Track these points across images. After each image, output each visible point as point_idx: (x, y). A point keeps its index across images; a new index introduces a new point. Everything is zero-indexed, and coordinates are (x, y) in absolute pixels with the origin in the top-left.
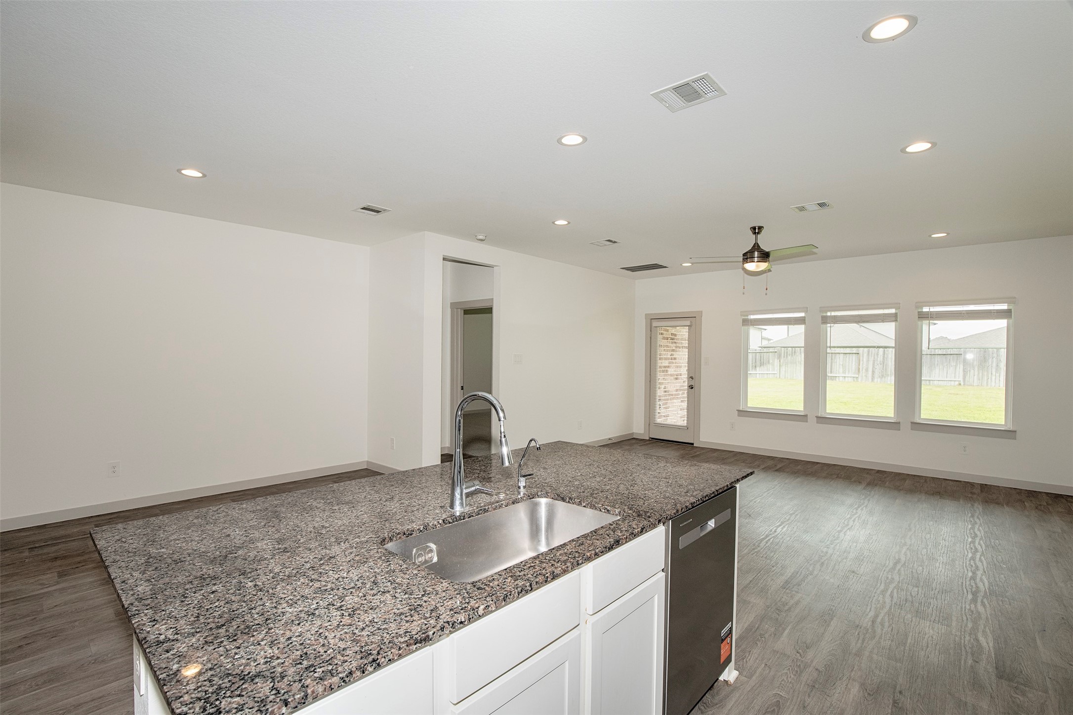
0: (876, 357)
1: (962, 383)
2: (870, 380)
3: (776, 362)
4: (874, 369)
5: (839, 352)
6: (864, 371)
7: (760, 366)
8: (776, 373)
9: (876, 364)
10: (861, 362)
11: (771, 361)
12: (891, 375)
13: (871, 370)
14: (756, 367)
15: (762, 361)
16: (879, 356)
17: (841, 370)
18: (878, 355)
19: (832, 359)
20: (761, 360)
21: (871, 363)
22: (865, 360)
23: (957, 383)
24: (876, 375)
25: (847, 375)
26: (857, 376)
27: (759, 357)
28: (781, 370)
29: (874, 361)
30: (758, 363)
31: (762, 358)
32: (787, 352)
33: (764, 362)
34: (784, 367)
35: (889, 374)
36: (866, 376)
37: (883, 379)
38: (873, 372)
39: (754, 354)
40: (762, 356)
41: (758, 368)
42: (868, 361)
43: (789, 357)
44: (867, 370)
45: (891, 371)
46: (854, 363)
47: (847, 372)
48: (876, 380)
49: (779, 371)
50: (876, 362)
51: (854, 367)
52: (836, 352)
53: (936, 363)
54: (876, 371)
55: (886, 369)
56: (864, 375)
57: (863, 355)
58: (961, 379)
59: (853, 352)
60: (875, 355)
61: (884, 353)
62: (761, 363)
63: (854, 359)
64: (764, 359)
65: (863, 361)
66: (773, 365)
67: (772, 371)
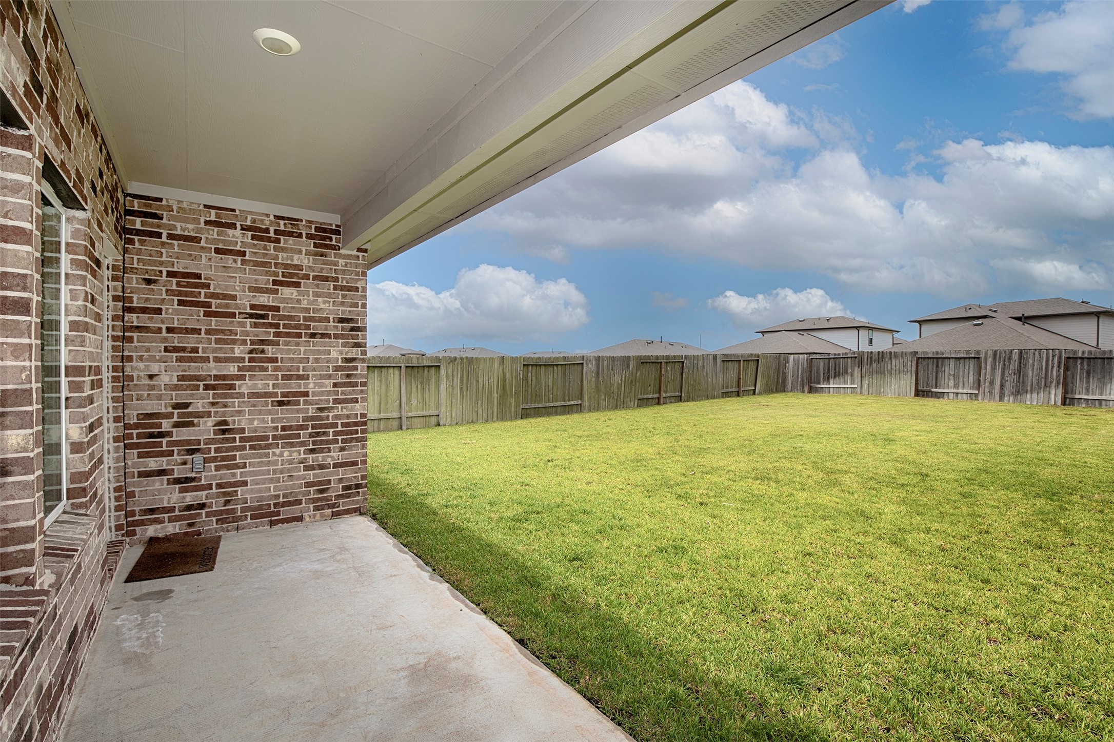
0: (1007, 363)
2: (997, 397)
3: (857, 371)
4: (1004, 381)
5: (949, 356)
6: (987, 384)
7: (835, 377)
8: (856, 386)
9: (1007, 374)
10: (983, 371)
11: (850, 371)
12: (1031, 390)
13: (999, 383)
14: (828, 378)
15: (837, 370)
16: (1012, 361)
17: (951, 383)
18: (1010, 359)
19: (937, 366)
20: (835, 369)
21: (999, 372)
22: (989, 368)
24: (1007, 392)
25: (960, 391)
26: (977, 392)
27: (833, 365)
28: (863, 383)
29: (1004, 369)
30: (832, 373)
31: (837, 366)
32: (871, 358)
33: (839, 372)
34: (867, 378)
35: (1029, 389)
36: (991, 392)
37: (1019, 397)
38: (1002, 386)
39: (827, 360)
40: (837, 363)
41: (831, 381)
42: (994, 369)
43: (875, 365)
44: (992, 383)
45: (1032, 385)
46: (971, 373)
47: (961, 385)
48: (1006, 399)
49: (859, 383)
50: (1007, 372)
51: (971, 378)
52: (944, 356)
54: (1007, 384)
55: (1023, 383)
56: (987, 390)
57: (986, 359)
59: (971, 356)
60: (1005, 360)
61: (1021, 357)
62: (835, 373)
63: (972, 366)
64: (839, 368)
65: (986, 369)
66: (852, 375)
67: (851, 384)
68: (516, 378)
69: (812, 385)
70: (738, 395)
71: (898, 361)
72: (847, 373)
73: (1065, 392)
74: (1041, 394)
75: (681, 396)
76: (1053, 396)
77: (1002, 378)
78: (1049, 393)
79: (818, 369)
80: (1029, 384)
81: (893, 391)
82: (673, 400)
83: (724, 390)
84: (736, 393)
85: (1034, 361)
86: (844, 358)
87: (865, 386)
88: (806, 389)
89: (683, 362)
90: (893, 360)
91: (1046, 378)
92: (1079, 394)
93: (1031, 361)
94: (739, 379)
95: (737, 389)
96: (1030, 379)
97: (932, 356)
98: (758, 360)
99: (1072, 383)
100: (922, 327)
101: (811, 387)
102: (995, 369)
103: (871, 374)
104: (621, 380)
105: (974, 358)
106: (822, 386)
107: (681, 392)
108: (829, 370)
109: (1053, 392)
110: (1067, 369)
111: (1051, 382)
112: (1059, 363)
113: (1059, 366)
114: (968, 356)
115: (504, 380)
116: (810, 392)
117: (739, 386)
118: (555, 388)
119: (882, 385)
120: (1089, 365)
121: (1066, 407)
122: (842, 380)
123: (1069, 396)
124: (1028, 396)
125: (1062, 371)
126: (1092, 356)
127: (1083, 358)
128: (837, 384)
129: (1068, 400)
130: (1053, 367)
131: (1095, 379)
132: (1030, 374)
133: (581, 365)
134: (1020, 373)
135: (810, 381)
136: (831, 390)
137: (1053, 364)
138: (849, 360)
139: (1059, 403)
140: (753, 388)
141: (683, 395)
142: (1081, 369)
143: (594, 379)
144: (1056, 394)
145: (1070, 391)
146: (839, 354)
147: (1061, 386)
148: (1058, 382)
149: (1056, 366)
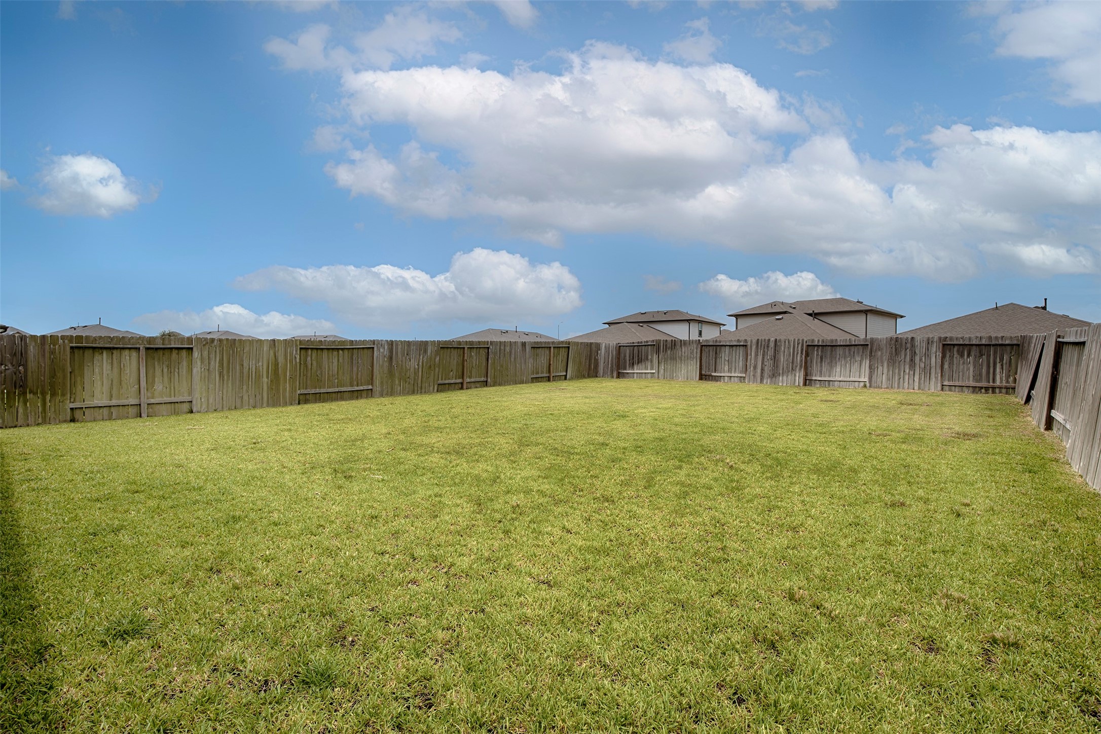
0: (766, 350)
1: (868, 385)
2: (759, 381)
3: (655, 358)
5: (725, 344)
6: (752, 368)
7: (638, 363)
8: (654, 371)
9: (766, 360)
10: (749, 357)
11: (650, 357)
12: (783, 373)
14: (633, 364)
16: (770, 349)
17: (726, 368)
19: (716, 353)
20: (638, 356)
21: (760, 358)
23: (862, 384)
24: (766, 375)
25: (733, 375)
26: (744, 375)
27: (637, 353)
28: (660, 368)
29: (763, 355)
30: (636, 359)
31: (640, 353)
32: (666, 345)
33: (642, 358)
34: (663, 364)
35: (781, 372)
36: (754, 376)
37: (774, 379)
38: (762, 369)
39: (632, 348)
40: (640, 350)
41: (635, 367)
42: (756, 355)
43: (669, 352)
44: (755, 367)
45: (783, 369)
46: (741, 359)
47: (733, 370)
48: (765, 381)
49: (657, 369)
50: (766, 357)
51: (741, 363)
52: (721, 344)
53: (838, 356)
54: (766, 368)
55: (777, 367)
56: (752, 374)
57: (751, 347)
58: (866, 379)
60: (764, 347)
61: (776, 345)
62: (638, 359)
63: (741, 353)
64: (642, 355)
65: (751, 355)
66: (652, 362)
67: (651, 369)
68: (291, 362)
69: (620, 371)
70: (549, 380)
71: (686, 349)
72: (647, 359)
73: (806, 375)
74: (790, 377)
75: (487, 381)
76: (797, 378)
77: (763, 363)
78: (795, 375)
79: (625, 356)
80: (781, 368)
81: (683, 376)
82: (478, 385)
83: (535, 376)
84: (547, 378)
85: (785, 348)
86: (645, 345)
87: (662, 371)
88: (615, 374)
89: (488, 348)
90: (683, 347)
91: (793, 363)
92: (815, 376)
93: (783, 348)
94: (550, 364)
95: (547, 375)
96: (782, 364)
97: (712, 344)
98: (569, 347)
99: (811, 367)
100: (738, 320)
101: (619, 373)
102: (758, 355)
103: (666, 360)
104: (418, 365)
105: (743, 346)
106: (628, 372)
107: (487, 377)
108: (633, 357)
109: (797, 375)
110: (807, 355)
111: (796, 366)
112: (802, 350)
113: (802, 353)
114: (738, 344)
115: (276, 364)
116: (618, 377)
117: (549, 372)
118: (340, 372)
119: (674, 370)
120: (822, 352)
121: (807, 388)
122: (644, 366)
123: (808, 378)
124: (781, 378)
125: (804, 356)
126: (824, 344)
127: (819, 346)
128: (639, 369)
129: (807, 382)
130: (797, 353)
131: (826, 363)
132: (782, 360)
133: (371, 350)
134: (775, 358)
135: (618, 367)
136: (635, 375)
137: (798, 350)
138: (649, 347)
139: (801, 384)
140: (565, 374)
141: (489, 380)
142: (817, 355)
143: (386, 364)
144: (799, 376)
145: (809, 373)
146: (641, 342)
147: (803, 369)
148: (801, 366)
149: (799, 352)
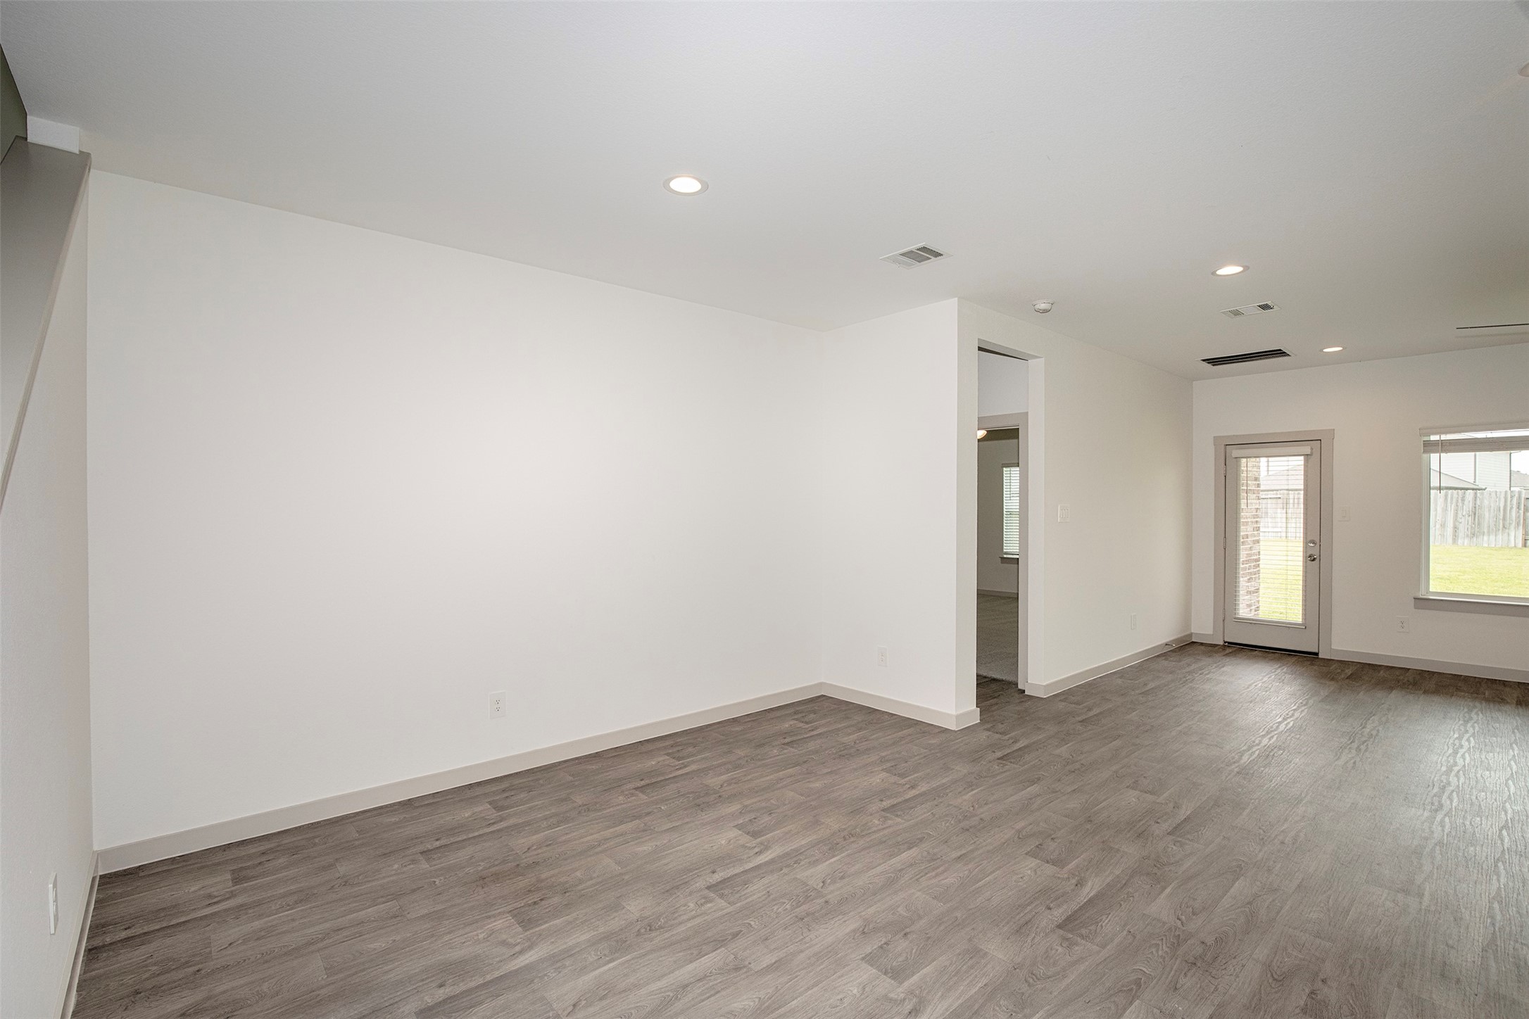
0: (1460, 504)
2: (1450, 540)
3: (1280, 513)
4: (1457, 524)
6: (1438, 526)
9: (1460, 515)
12: (1489, 532)
13: (1452, 526)
16: (1466, 502)
18: (1463, 500)
22: (1439, 509)
24: (1461, 534)
35: (1486, 531)
36: (1443, 536)
37: (1475, 539)
38: (1455, 528)
44: (1443, 525)
45: (1489, 527)
48: (1460, 541)
50: (1460, 513)
54: (1461, 527)
55: (1479, 524)
61: (1476, 498)
65: (1436, 510)
74: (1500, 536)
76: (1512, 538)
77: (1456, 519)
78: (1509, 535)
80: (1486, 526)
91: (1504, 519)
96: (1486, 521)
109: (1512, 534)
111: (1510, 524)
112: (1519, 504)
113: (1519, 508)
124: (1485, 538)
125: (1522, 512)
130: (1511, 508)
132: (1487, 515)
134: (1475, 514)
137: (1512, 505)
139: (1520, 545)
144: (1516, 536)
147: (1521, 527)
148: (1518, 524)
149: (1515, 506)
